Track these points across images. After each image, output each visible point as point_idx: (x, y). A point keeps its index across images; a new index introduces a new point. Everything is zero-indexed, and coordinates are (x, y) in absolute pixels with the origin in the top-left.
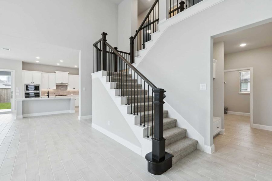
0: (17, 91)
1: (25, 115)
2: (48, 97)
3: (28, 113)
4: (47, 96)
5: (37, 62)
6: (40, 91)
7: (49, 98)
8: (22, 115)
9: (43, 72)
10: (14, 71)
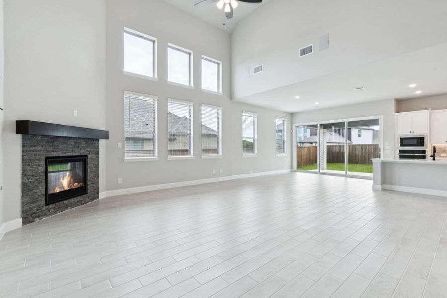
0: (386, 147)
1: (387, 187)
2: (434, 159)
3: (392, 184)
4: (431, 156)
5: (418, 93)
6: (427, 148)
7: (435, 162)
8: (381, 184)
9: (432, 110)
10: (382, 116)
